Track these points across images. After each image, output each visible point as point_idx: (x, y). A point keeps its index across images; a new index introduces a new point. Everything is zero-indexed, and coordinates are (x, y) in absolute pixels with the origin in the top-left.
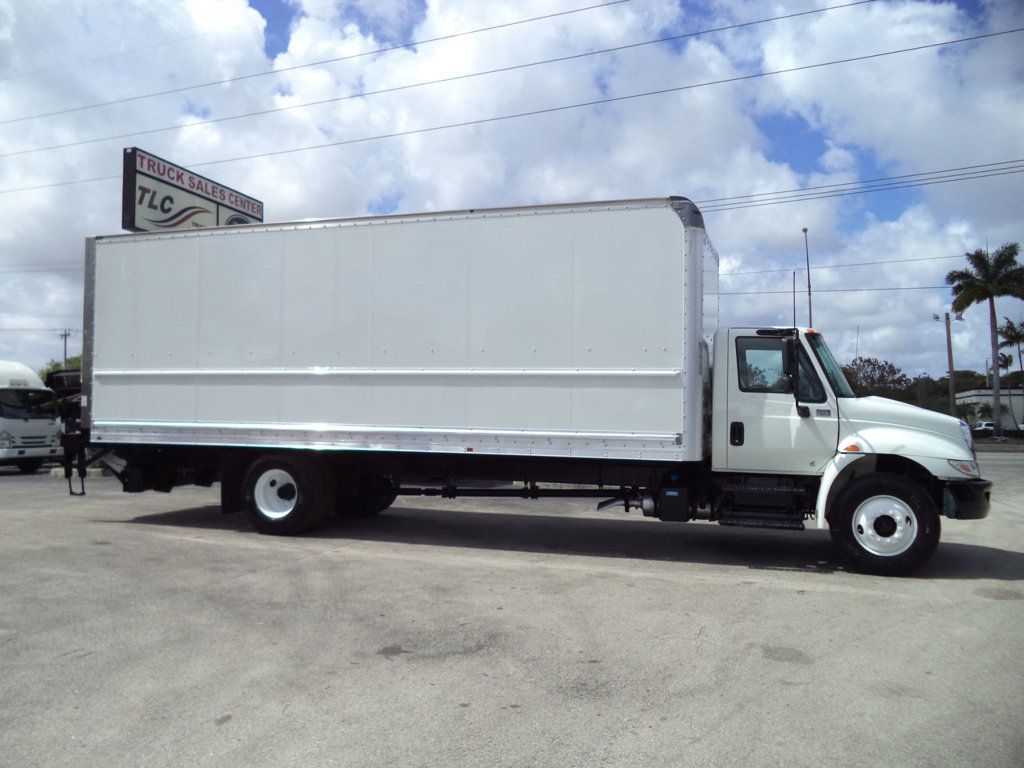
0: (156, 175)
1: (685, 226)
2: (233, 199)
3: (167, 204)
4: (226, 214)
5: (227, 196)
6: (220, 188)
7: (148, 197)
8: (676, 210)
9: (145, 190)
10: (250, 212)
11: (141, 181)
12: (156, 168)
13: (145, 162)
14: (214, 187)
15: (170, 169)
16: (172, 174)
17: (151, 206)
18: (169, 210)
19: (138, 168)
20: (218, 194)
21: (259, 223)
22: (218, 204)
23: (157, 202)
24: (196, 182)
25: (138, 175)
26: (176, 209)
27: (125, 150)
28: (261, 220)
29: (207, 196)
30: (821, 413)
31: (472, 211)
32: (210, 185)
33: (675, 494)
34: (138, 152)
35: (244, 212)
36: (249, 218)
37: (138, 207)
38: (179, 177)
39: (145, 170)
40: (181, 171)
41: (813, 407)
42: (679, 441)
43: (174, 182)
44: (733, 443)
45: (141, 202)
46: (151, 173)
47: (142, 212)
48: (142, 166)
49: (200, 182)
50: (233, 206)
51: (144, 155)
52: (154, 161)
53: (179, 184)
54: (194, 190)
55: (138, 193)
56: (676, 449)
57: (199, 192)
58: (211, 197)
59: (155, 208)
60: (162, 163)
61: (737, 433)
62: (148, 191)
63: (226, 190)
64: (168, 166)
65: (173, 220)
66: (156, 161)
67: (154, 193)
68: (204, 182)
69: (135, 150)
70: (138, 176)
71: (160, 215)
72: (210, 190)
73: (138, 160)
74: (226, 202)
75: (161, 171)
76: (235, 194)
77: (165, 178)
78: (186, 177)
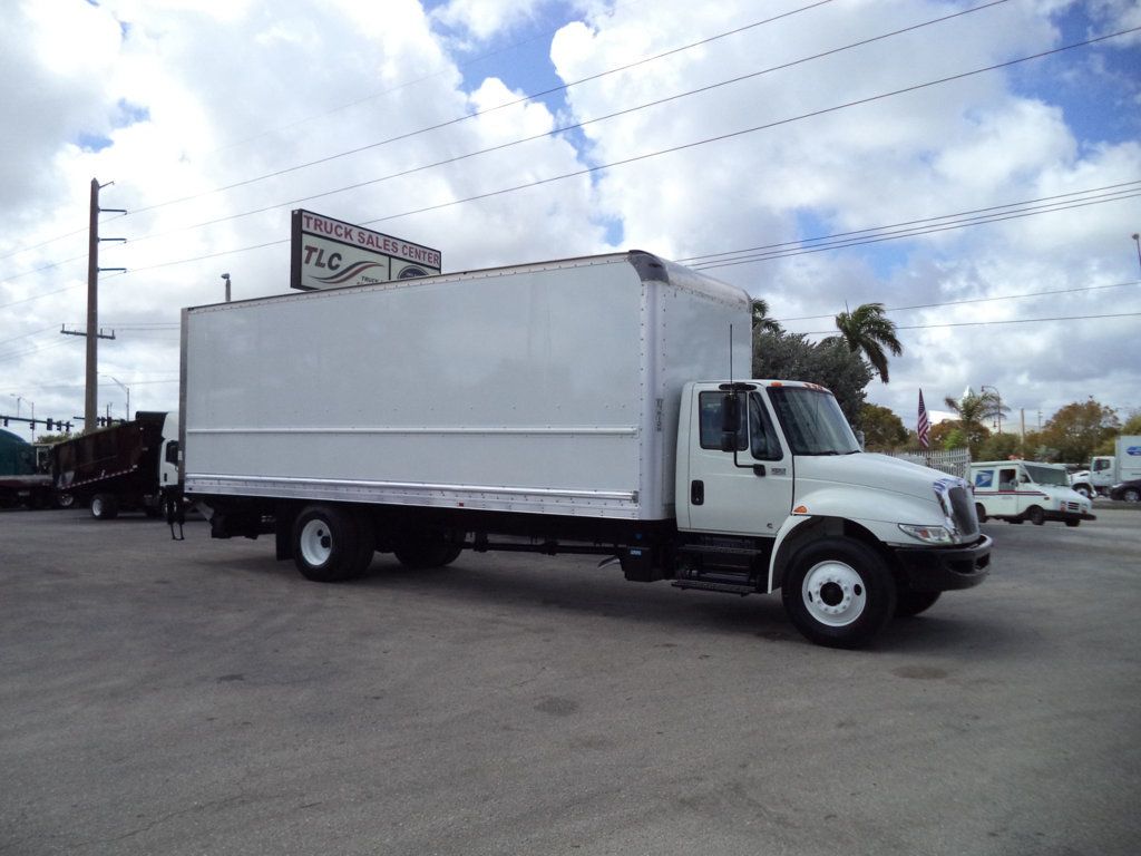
0: (324, 234)
1: (643, 280)
2: (406, 251)
3: (335, 261)
4: (398, 266)
5: (400, 247)
6: (392, 240)
7: (315, 256)
8: (634, 264)
9: (311, 250)
10: (426, 262)
11: (307, 240)
12: (323, 227)
13: (312, 222)
14: (385, 240)
15: (337, 227)
16: (340, 231)
17: (319, 264)
18: (337, 266)
19: (304, 228)
20: (391, 247)
21: (437, 273)
22: (390, 257)
23: (325, 260)
24: (366, 237)
25: (304, 235)
26: (344, 265)
27: (293, 212)
28: (439, 269)
29: (378, 250)
30: (776, 471)
31: (465, 273)
32: (381, 239)
33: (639, 553)
34: (304, 214)
35: (419, 263)
36: (426, 269)
37: (304, 266)
38: (348, 233)
39: (311, 230)
40: (349, 228)
41: (769, 465)
42: (635, 499)
43: (342, 239)
44: (694, 502)
45: (307, 262)
46: (318, 232)
47: (309, 272)
48: (308, 226)
49: (370, 237)
50: (408, 257)
51: (309, 215)
52: (320, 220)
53: (348, 240)
54: (364, 245)
55: (305, 253)
56: (632, 506)
57: (370, 247)
58: (382, 251)
59: (323, 266)
60: (329, 222)
61: (697, 492)
62: (315, 250)
63: (398, 242)
64: (335, 224)
65: (341, 277)
66: (323, 220)
67: (322, 251)
68: (374, 236)
69: (301, 211)
70: (305, 237)
71: (328, 272)
72: (381, 243)
73: (304, 220)
74: (400, 254)
75: (329, 229)
76: (408, 245)
77: (333, 236)
78: (355, 233)
